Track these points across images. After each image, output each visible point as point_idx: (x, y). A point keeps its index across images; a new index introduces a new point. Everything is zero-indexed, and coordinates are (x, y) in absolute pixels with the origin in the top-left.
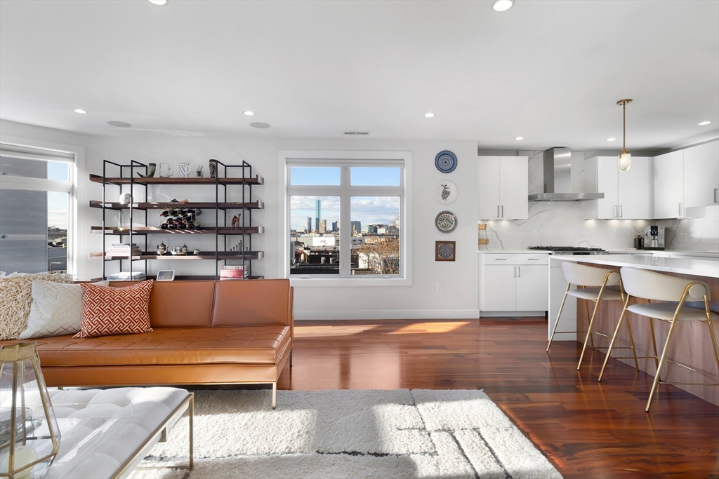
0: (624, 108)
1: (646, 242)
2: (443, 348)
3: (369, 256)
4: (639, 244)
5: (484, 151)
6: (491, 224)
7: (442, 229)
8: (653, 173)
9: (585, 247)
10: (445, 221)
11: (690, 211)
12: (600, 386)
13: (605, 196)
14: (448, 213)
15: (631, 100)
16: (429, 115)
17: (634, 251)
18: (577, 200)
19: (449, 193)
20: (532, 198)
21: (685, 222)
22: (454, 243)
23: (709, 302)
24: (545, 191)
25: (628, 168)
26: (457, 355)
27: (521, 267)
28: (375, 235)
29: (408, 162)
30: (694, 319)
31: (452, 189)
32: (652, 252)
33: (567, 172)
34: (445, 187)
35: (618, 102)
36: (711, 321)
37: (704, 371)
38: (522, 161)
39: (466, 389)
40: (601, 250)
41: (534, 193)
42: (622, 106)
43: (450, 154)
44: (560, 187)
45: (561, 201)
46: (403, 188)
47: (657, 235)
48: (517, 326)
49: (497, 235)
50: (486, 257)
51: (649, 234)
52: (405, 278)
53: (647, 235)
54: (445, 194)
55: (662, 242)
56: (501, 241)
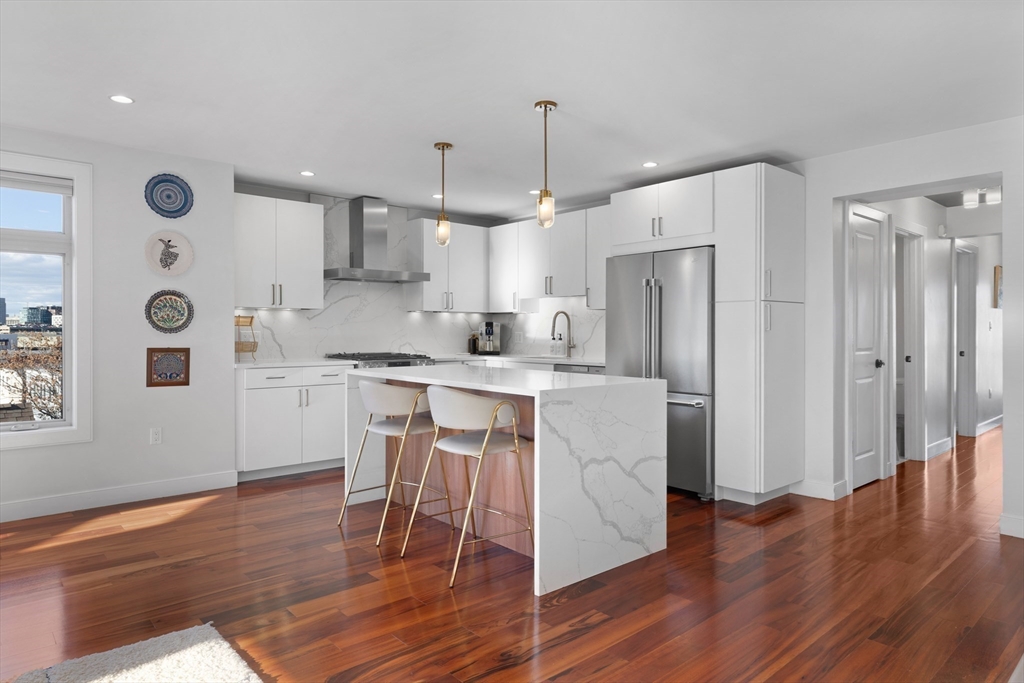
0: (443, 155)
1: (481, 343)
2: (152, 556)
3: (23, 376)
4: (474, 348)
5: (245, 185)
6: (262, 315)
7: (161, 324)
8: (488, 249)
9: (407, 353)
10: (167, 309)
11: (524, 302)
12: (403, 564)
13: (431, 278)
14: (174, 293)
15: (451, 145)
16: (121, 99)
17: (467, 356)
18: (397, 282)
19: (176, 256)
20: (329, 274)
21: (520, 317)
22: (186, 351)
23: (518, 425)
24: (352, 266)
25: (448, 242)
26: (176, 566)
27: (311, 389)
28: (46, 329)
29: (82, 186)
30: (503, 450)
31: (180, 248)
32: (486, 357)
33: (382, 237)
34: (168, 244)
35: (436, 145)
36: (520, 449)
37: (516, 515)
38: (315, 211)
39: (177, 630)
40: (425, 357)
41: (335, 266)
42: (441, 151)
43: (178, 182)
44: (371, 260)
45: (375, 281)
46: (71, 239)
47: (492, 334)
48: (304, 489)
49: (273, 335)
50: (249, 375)
51: (484, 332)
52: (74, 427)
53: (481, 334)
54: (168, 258)
55: (498, 343)
56: (280, 346)
